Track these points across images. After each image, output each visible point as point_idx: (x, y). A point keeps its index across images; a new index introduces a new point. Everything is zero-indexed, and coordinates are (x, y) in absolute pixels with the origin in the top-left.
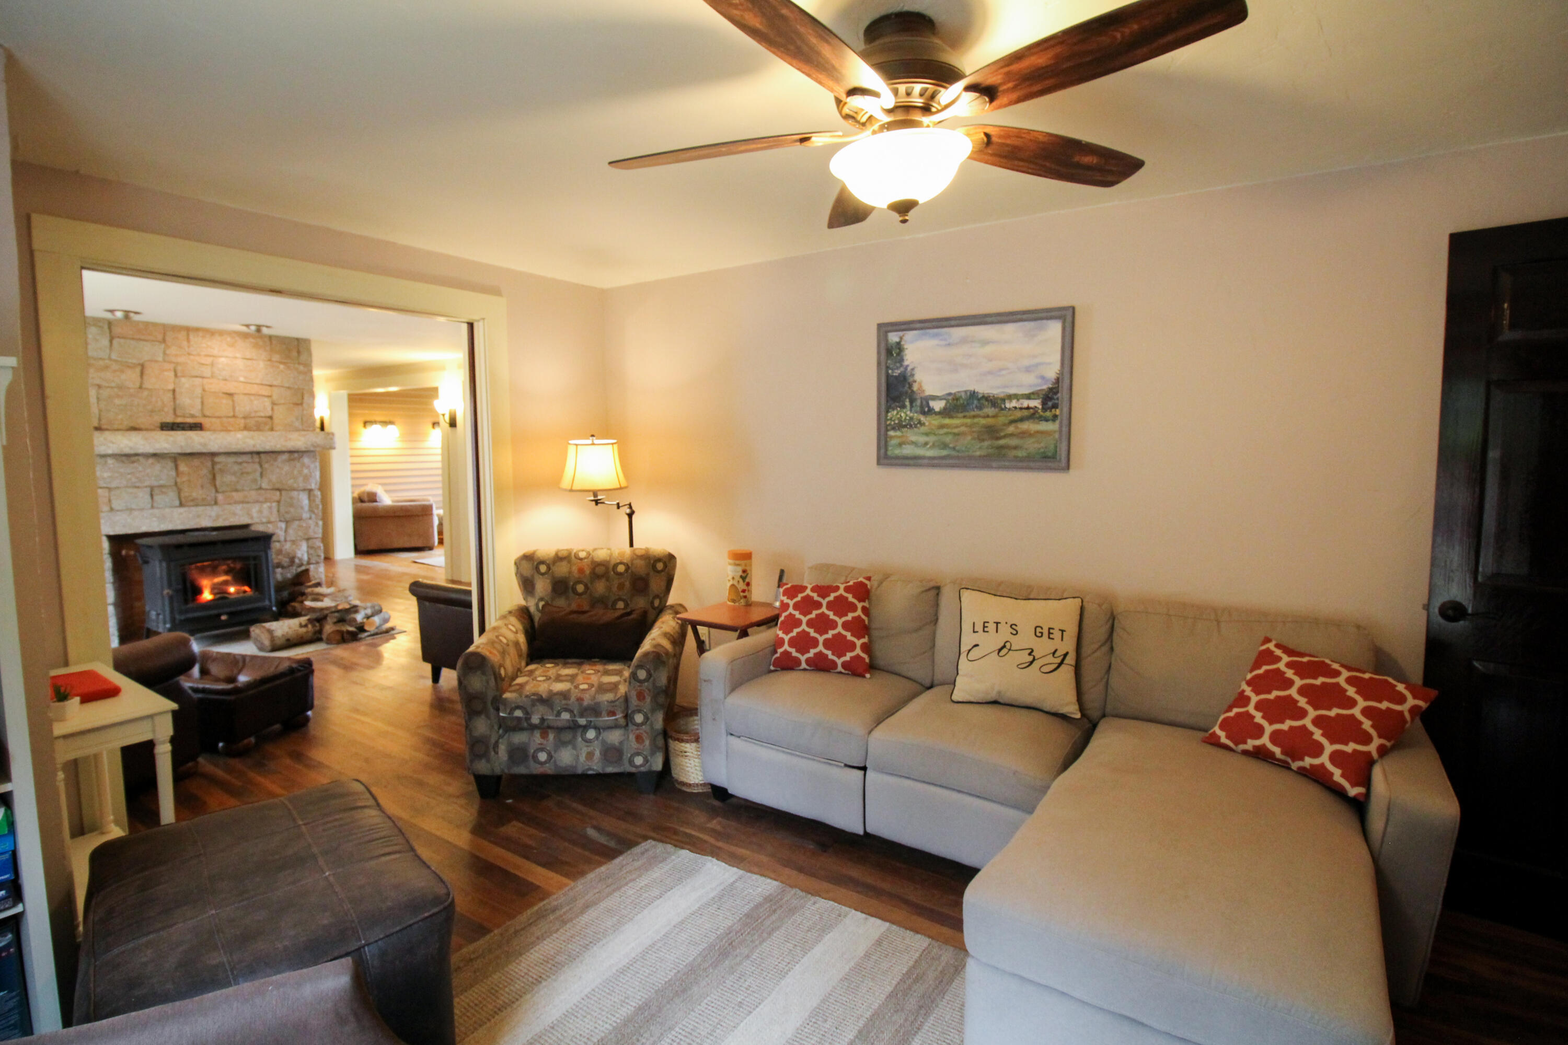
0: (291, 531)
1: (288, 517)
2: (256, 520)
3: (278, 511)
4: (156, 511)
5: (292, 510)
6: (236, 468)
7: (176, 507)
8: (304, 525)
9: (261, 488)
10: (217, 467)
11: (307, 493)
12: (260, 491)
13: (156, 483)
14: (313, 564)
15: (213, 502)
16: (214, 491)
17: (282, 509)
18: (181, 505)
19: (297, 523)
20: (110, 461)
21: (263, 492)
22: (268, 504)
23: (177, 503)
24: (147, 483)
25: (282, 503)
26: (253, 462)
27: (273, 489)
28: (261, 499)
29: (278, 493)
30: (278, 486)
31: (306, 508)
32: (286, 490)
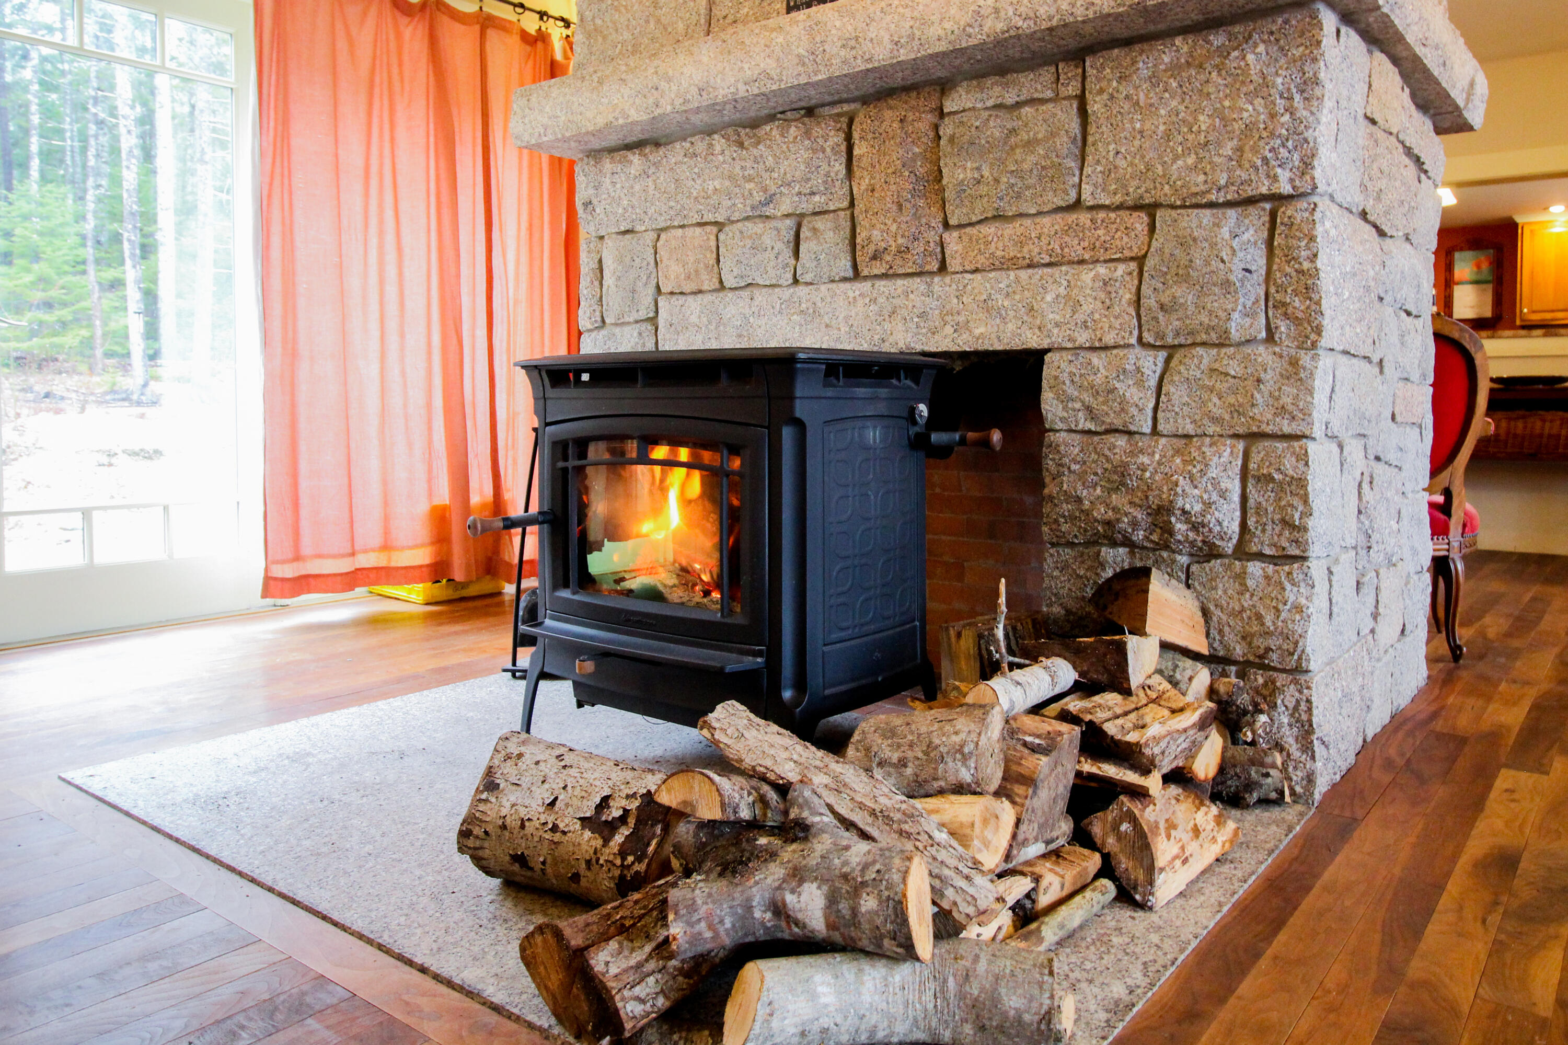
0: (1176, 393)
1: (1170, 326)
2: (1057, 337)
3: (1137, 302)
4: (801, 291)
5: (1185, 295)
6: (995, 128)
7: (845, 279)
8: (1234, 368)
9: (1077, 205)
10: (947, 129)
11: (1258, 217)
12: (1072, 217)
13: (806, 206)
14: (1260, 556)
15: (935, 266)
16: (937, 223)
17: (1150, 301)
18: (857, 275)
19: (1206, 356)
20: (719, 142)
21: (1084, 218)
22: (1102, 270)
23: (844, 266)
24: (786, 206)
25: (1150, 263)
26: (1056, 99)
27: (1120, 207)
28: (1076, 250)
29: (1139, 221)
30: (1136, 190)
31: (1254, 289)
32: (1173, 207)
